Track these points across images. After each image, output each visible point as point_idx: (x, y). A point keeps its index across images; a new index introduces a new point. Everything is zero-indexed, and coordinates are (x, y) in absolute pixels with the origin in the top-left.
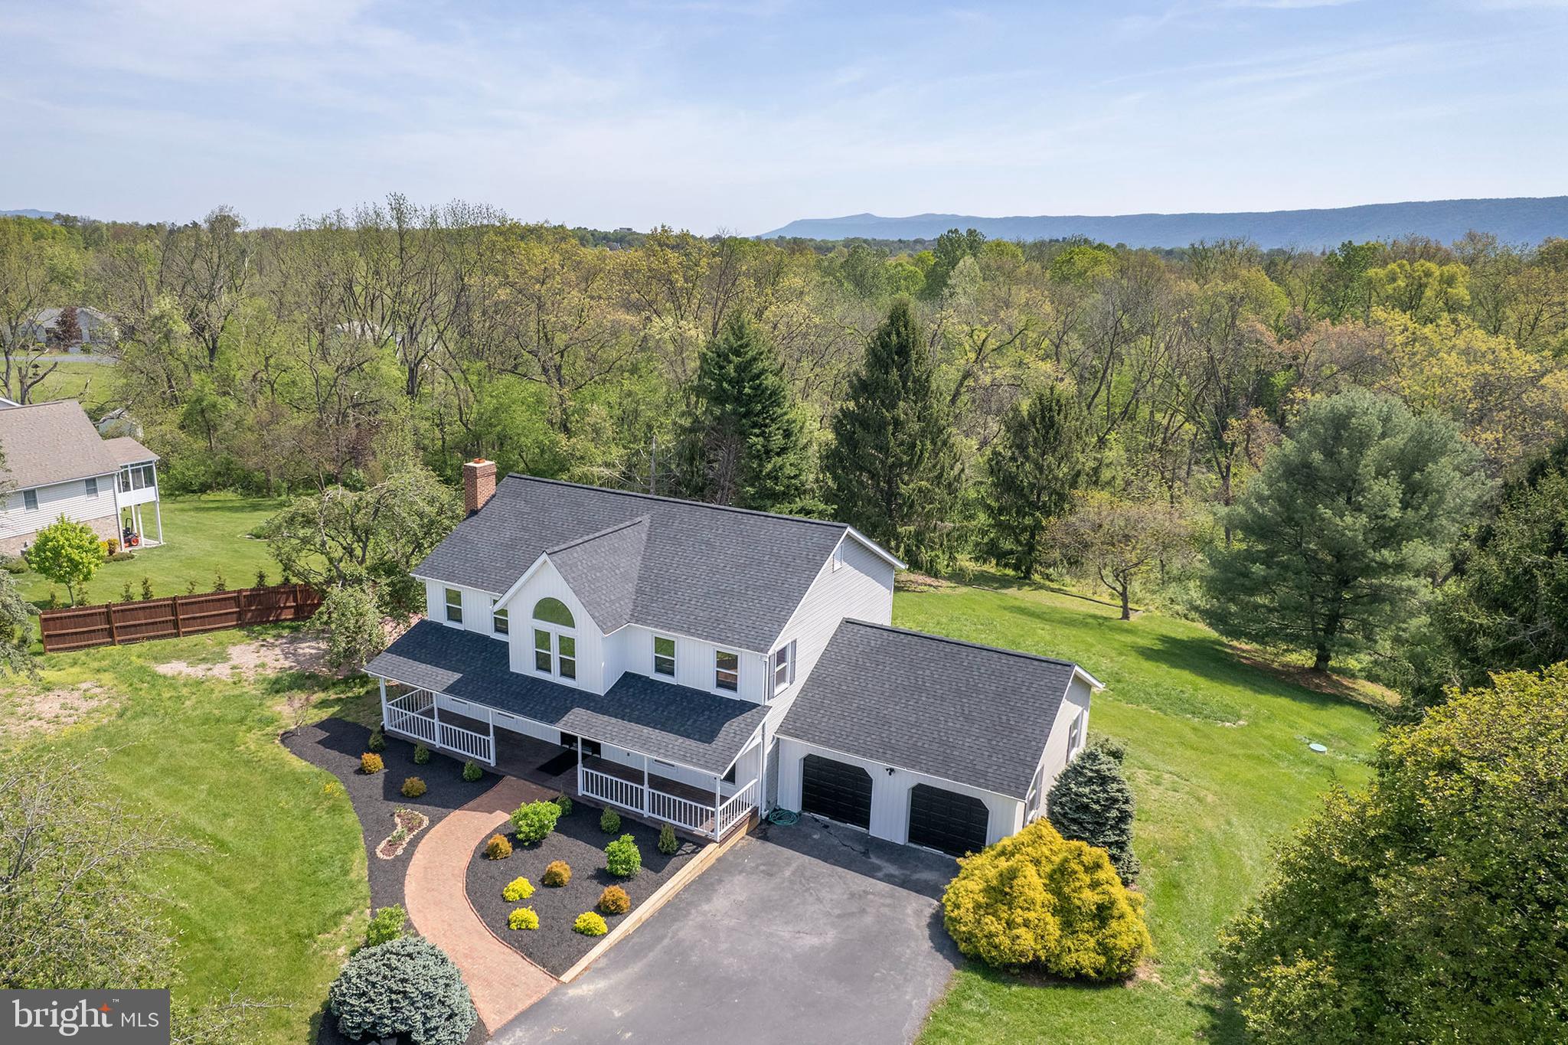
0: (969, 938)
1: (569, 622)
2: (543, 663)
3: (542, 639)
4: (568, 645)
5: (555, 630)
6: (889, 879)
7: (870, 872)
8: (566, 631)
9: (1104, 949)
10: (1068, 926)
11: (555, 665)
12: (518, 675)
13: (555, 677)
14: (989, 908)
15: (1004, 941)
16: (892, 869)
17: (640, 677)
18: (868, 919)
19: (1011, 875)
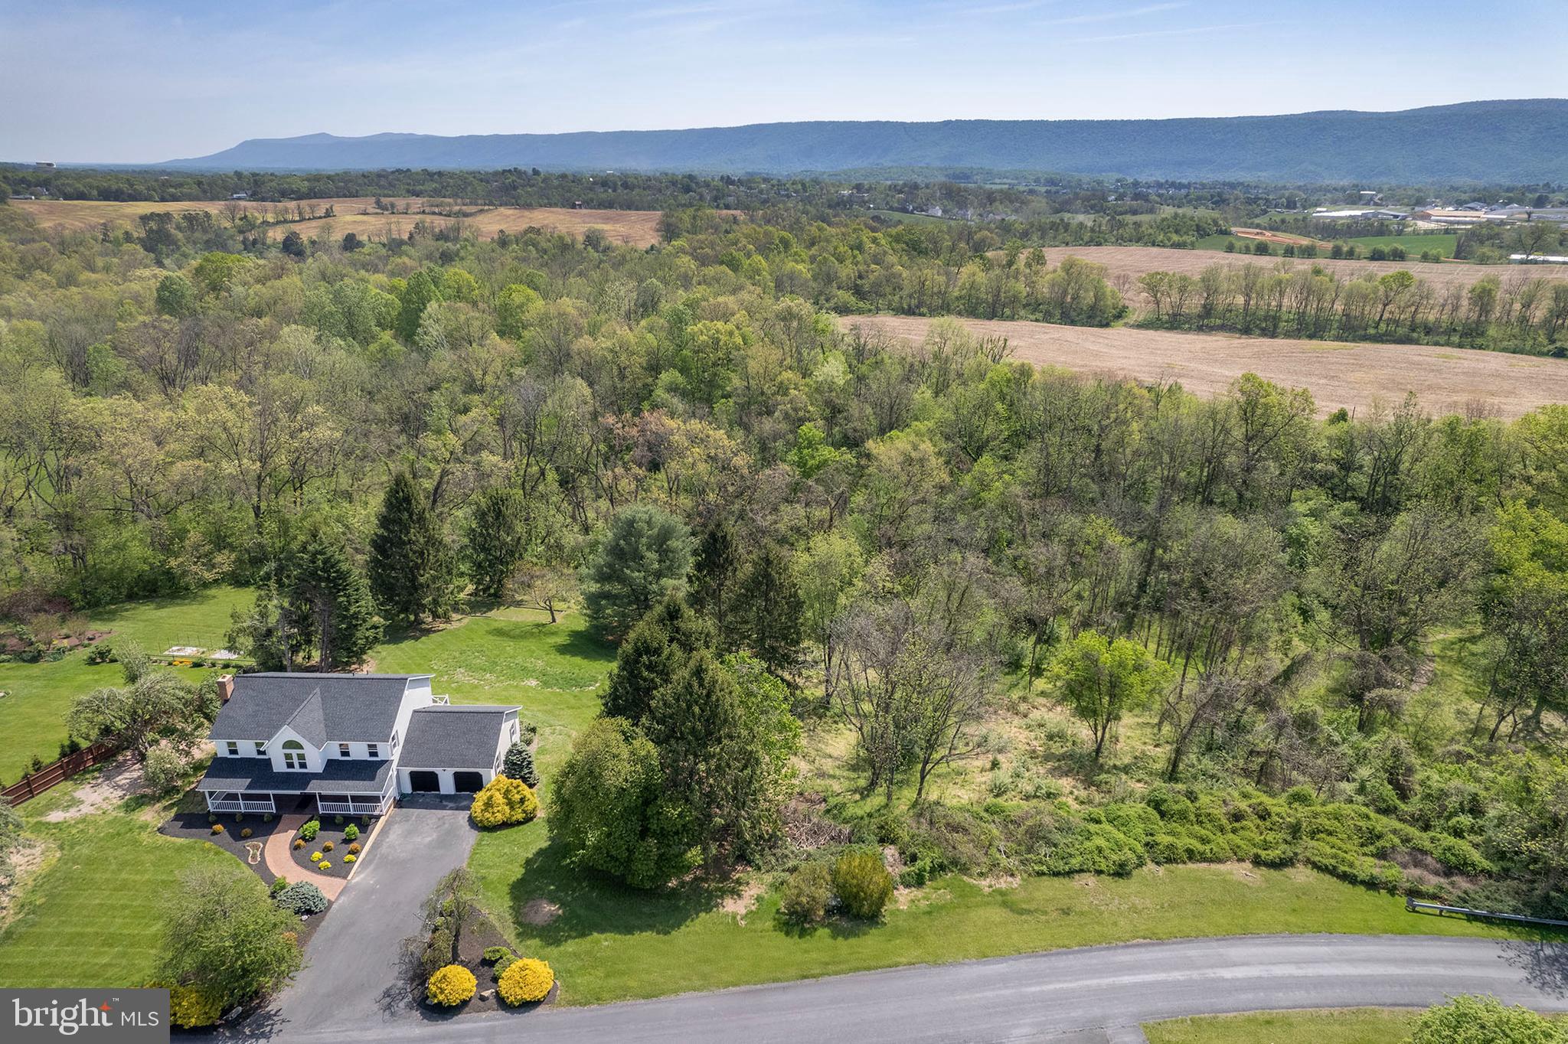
0: (481, 821)
1: (301, 747)
2: (290, 765)
3: (288, 756)
4: (301, 757)
5: (294, 752)
6: (451, 809)
7: (444, 808)
8: (300, 751)
9: (524, 811)
10: (512, 808)
11: (297, 765)
12: (280, 773)
13: (297, 769)
14: (486, 810)
15: (492, 819)
16: (451, 805)
17: (335, 760)
18: (447, 826)
19: (491, 797)
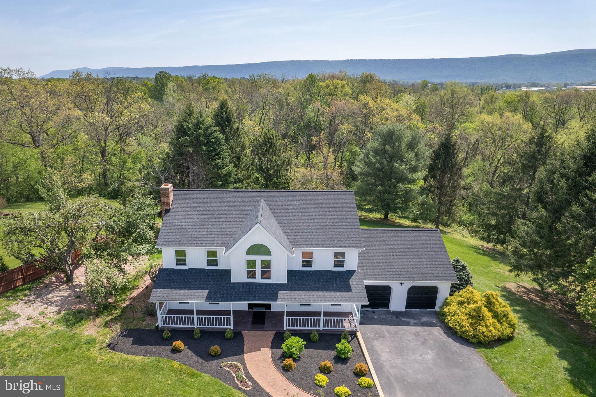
1: (268, 252)
2: (251, 274)
3: (251, 264)
4: (267, 265)
5: (259, 259)
6: (415, 325)
7: (408, 324)
8: (266, 258)
11: (259, 274)
12: (237, 284)
13: (259, 279)
17: (295, 271)
